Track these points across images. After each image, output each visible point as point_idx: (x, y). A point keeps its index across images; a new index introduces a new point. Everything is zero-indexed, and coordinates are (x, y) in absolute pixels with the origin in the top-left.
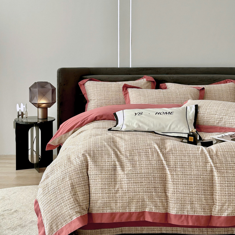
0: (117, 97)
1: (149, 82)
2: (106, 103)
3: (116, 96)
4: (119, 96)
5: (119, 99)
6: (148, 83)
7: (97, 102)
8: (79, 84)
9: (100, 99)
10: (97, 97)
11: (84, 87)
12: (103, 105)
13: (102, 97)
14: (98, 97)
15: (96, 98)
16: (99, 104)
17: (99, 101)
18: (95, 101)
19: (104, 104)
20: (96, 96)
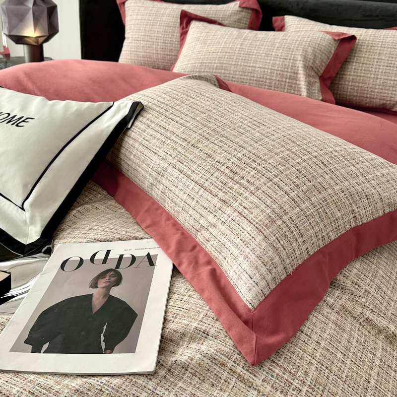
0: (167, 39)
1: (245, 10)
3: (165, 36)
4: (170, 36)
5: (169, 42)
6: (242, 11)
7: (132, 44)
9: (136, 39)
13: (140, 34)
16: (133, 50)
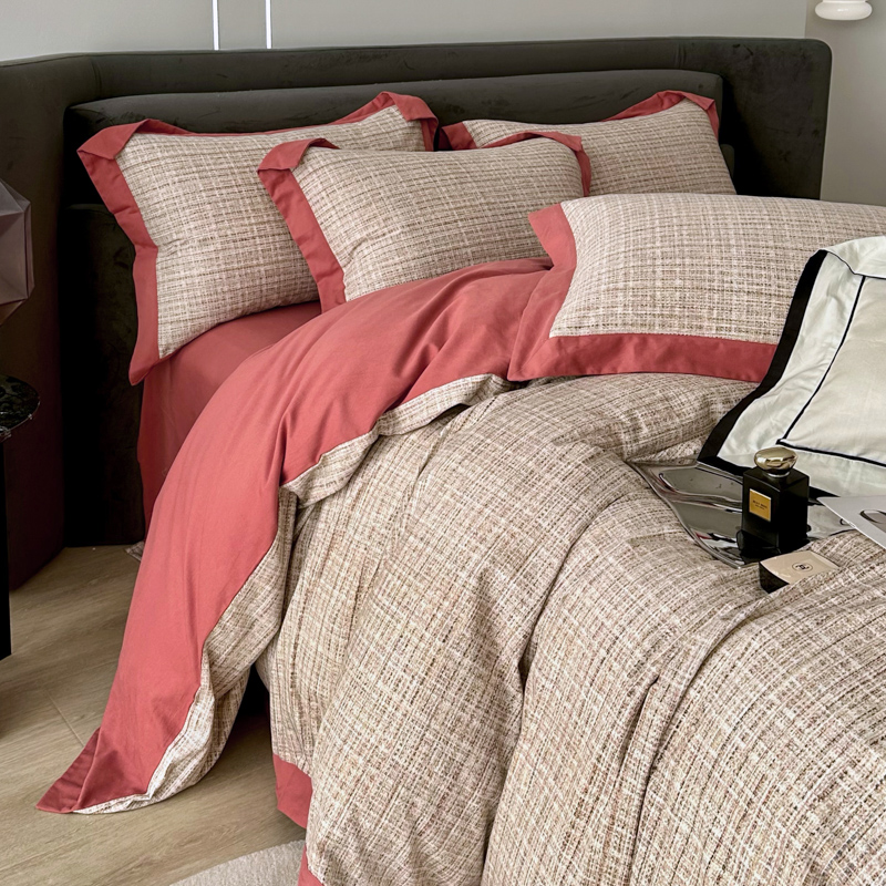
2: (272, 253)
7: (227, 253)
8: (81, 155)
9: (238, 238)
10: (220, 226)
11: (119, 174)
12: (258, 265)
13: (247, 222)
14: (227, 224)
15: (216, 234)
16: (236, 265)
17: (232, 245)
18: (212, 248)
19: (261, 261)
20: (212, 220)
